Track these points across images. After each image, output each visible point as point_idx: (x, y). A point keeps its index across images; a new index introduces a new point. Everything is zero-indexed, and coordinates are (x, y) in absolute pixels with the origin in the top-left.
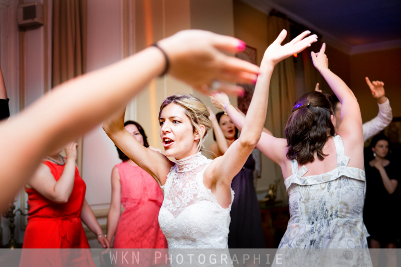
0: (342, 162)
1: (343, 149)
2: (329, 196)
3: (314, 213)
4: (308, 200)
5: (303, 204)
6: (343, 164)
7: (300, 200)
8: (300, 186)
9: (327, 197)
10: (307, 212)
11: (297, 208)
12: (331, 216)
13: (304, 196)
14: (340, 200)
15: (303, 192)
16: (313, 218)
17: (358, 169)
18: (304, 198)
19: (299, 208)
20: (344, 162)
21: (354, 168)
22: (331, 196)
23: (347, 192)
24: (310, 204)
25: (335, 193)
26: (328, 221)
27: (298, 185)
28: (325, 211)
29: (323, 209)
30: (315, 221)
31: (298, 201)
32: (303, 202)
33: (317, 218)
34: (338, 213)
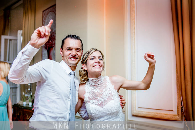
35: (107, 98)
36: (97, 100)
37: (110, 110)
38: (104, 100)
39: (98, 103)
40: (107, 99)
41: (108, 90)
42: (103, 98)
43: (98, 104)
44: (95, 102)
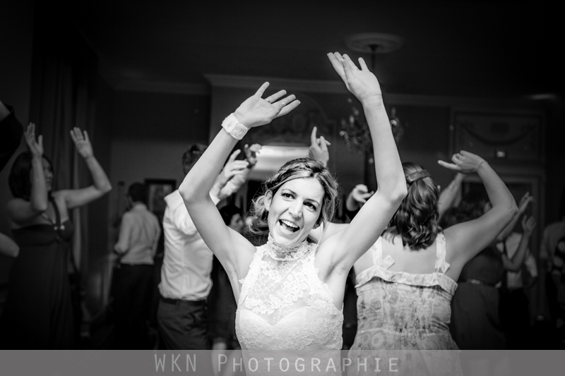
0: (440, 269)
1: (445, 253)
2: (420, 303)
3: (402, 318)
4: (394, 300)
5: (388, 304)
6: (440, 271)
7: (384, 298)
8: (385, 281)
9: (418, 303)
10: (392, 315)
11: (379, 309)
12: (424, 328)
13: (389, 294)
14: (433, 312)
15: (388, 289)
16: (400, 324)
17: (453, 281)
18: (390, 296)
19: (382, 308)
20: (442, 269)
21: (450, 279)
22: (423, 304)
23: (440, 305)
24: (397, 305)
25: (428, 302)
26: (420, 333)
27: (381, 279)
28: (416, 319)
29: (413, 316)
30: (404, 329)
31: (381, 300)
32: (389, 302)
33: (406, 325)
34: (432, 327)
35: (294, 302)
36: (265, 303)
37: (294, 335)
38: (283, 306)
39: (267, 312)
40: (292, 304)
41: (302, 281)
42: (282, 300)
43: (264, 313)
44: (258, 306)
